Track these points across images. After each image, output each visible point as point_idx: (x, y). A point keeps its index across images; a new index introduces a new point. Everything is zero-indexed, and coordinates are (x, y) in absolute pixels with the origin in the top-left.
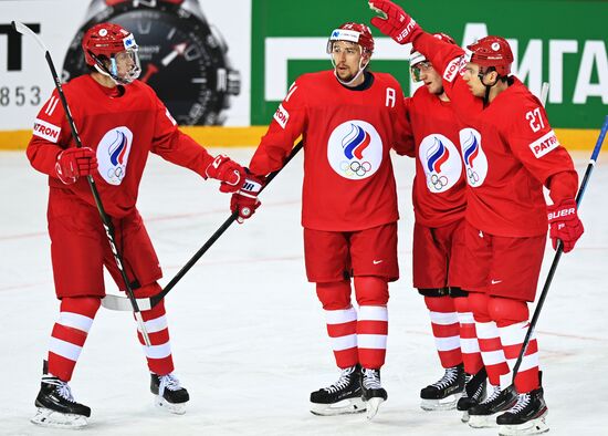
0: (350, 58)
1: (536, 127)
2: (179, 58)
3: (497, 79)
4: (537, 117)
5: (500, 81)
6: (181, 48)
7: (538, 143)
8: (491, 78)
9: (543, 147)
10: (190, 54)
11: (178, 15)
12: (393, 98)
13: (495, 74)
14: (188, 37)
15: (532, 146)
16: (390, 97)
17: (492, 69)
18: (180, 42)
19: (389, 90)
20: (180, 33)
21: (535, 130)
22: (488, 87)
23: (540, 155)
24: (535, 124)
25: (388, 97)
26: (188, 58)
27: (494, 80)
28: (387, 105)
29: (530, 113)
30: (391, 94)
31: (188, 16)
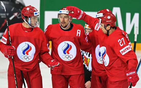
0: (66, 20)
1: (122, 44)
2: (15, 17)
3: (111, 28)
4: (122, 41)
5: (112, 29)
6: (16, 14)
7: (122, 50)
8: (108, 28)
9: (124, 51)
10: (19, 16)
11: (15, 3)
12: (80, 33)
13: (110, 26)
14: (19, 11)
15: (121, 51)
16: (79, 33)
17: (108, 25)
18: (15, 12)
19: (78, 30)
20: (16, 9)
21: (121, 46)
22: (108, 31)
23: (123, 54)
24: (121, 44)
25: (78, 33)
26: (18, 18)
27: (109, 28)
28: (77, 35)
29: (120, 40)
30: (79, 32)
31: (18, 3)
